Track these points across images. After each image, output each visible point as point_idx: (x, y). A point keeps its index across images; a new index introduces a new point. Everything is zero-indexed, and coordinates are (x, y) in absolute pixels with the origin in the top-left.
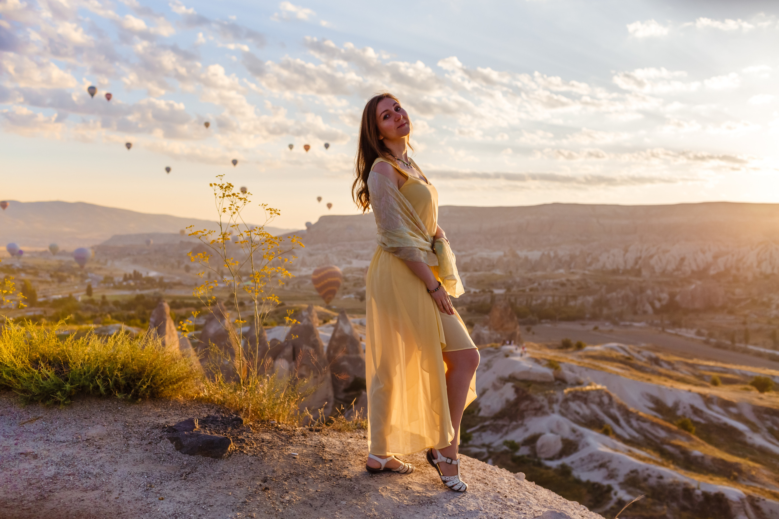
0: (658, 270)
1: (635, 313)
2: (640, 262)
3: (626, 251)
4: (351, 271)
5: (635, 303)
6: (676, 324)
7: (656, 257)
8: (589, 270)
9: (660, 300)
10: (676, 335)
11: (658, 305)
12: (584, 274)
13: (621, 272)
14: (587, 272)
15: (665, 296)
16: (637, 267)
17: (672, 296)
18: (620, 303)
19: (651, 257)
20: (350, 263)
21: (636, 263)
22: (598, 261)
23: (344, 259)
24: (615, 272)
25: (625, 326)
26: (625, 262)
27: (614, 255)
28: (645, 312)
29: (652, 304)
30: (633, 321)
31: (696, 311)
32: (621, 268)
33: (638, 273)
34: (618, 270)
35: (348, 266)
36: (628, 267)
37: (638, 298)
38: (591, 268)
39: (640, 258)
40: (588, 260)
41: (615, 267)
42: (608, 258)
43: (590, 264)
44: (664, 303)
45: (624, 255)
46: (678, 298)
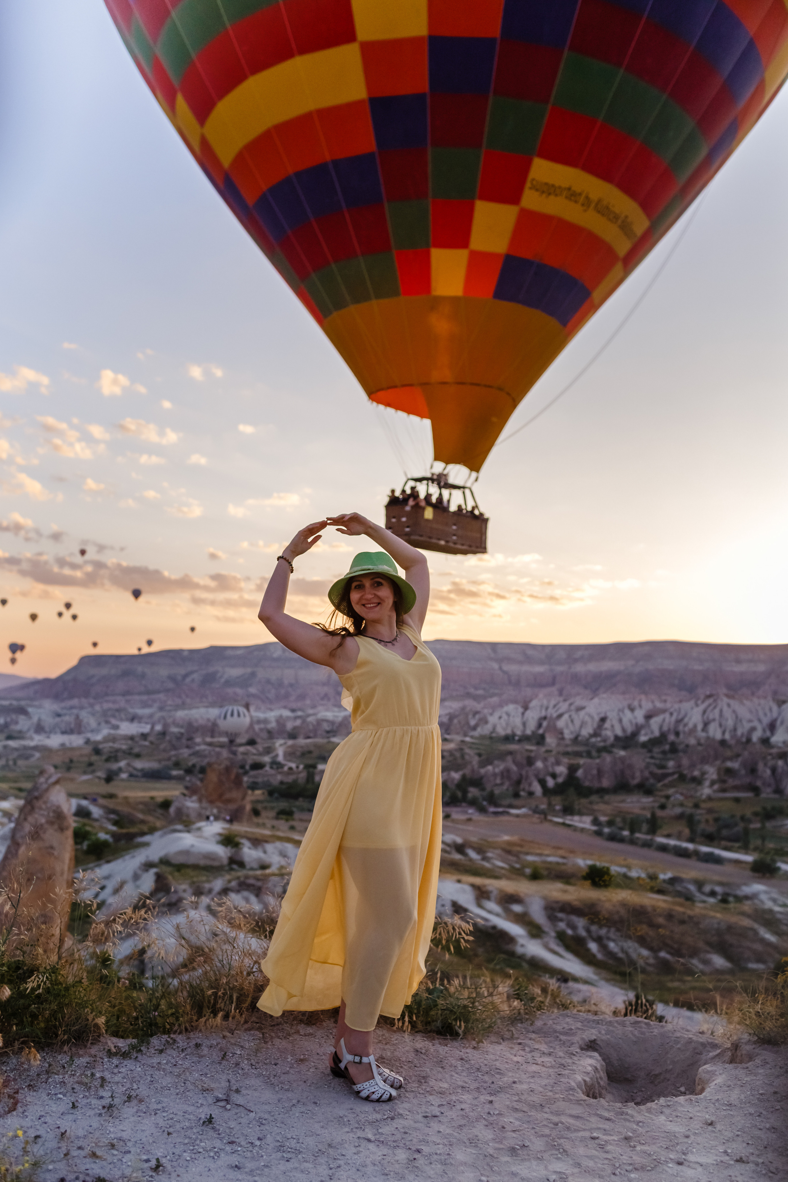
0: (568, 735)
1: (516, 795)
2: (545, 724)
3: (526, 708)
4: (113, 739)
5: (519, 782)
6: (568, 811)
7: (566, 716)
8: (472, 737)
9: (554, 776)
10: (564, 824)
11: (551, 783)
12: (463, 742)
13: (517, 738)
14: (468, 739)
15: (562, 770)
16: (541, 731)
17: (572, 769)
18: (498, 781)
19: (560, 716)
20: (117, 727)
21: (540, 726)
22: (486, 722)
23: (107, 722)
24: (508, 739)
25: (496, 814)
26: (524, 724)
27: (508, 714)
28: (531, 794)
29: (542, 783)
30: (511, 806)
31: (601, 791)
32: (519, 733)
33: (540, 740)
34: (514, 735)
35: (112, 732)
36: (528, 732)
37: (524, 773)
38: (476, 733)
39: (545, 718)
40: (473, 722)
41: (509, 731)
42: (500, 718)
43: (474, 728)
44: (560, 780)
45: (523, 714)
46: (580, 773)
